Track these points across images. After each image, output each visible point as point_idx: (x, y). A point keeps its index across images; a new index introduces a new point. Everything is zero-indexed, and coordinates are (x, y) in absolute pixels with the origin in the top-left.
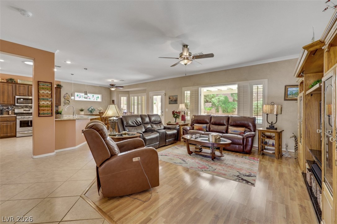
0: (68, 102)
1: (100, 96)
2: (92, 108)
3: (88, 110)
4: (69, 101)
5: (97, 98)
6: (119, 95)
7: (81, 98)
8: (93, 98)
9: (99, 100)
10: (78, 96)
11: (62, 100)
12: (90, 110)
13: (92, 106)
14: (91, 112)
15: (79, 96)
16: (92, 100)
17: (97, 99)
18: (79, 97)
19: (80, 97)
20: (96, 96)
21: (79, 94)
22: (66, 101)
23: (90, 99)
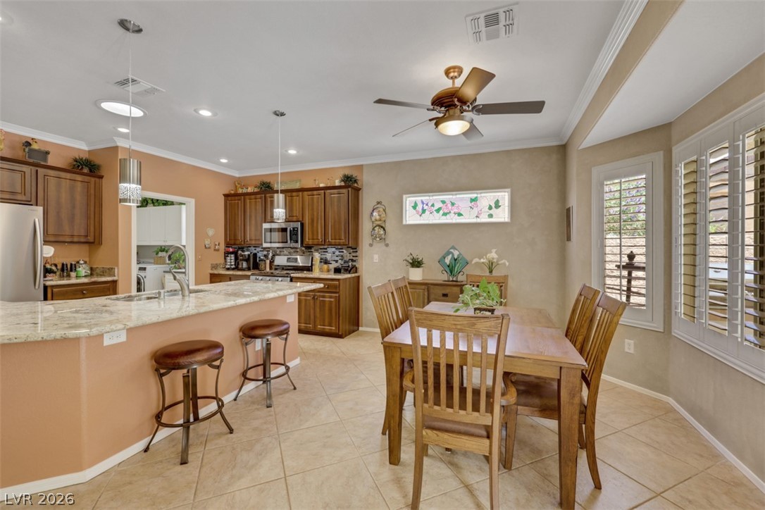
0: (382, 232)
1: (504, 196)
2: (456, 254)
3: (441, 261)
4: (384, 229)
5: (490, 208)
6: (595, 171)
7: (427, 212)
8: (475, 211)
9: (503, 215)
10: (414, 207)
11: (366, 226)
12: (448, 261)
13: (453, 248)
14: (451, 269)
15: (420, 207)
16: (468, 218)
17: (493, 211)
18: (421, 211)
19: (424, 211)
20: (487, 198)
21: (418, 199)
22: (377, 229)
23: (460, 215)
